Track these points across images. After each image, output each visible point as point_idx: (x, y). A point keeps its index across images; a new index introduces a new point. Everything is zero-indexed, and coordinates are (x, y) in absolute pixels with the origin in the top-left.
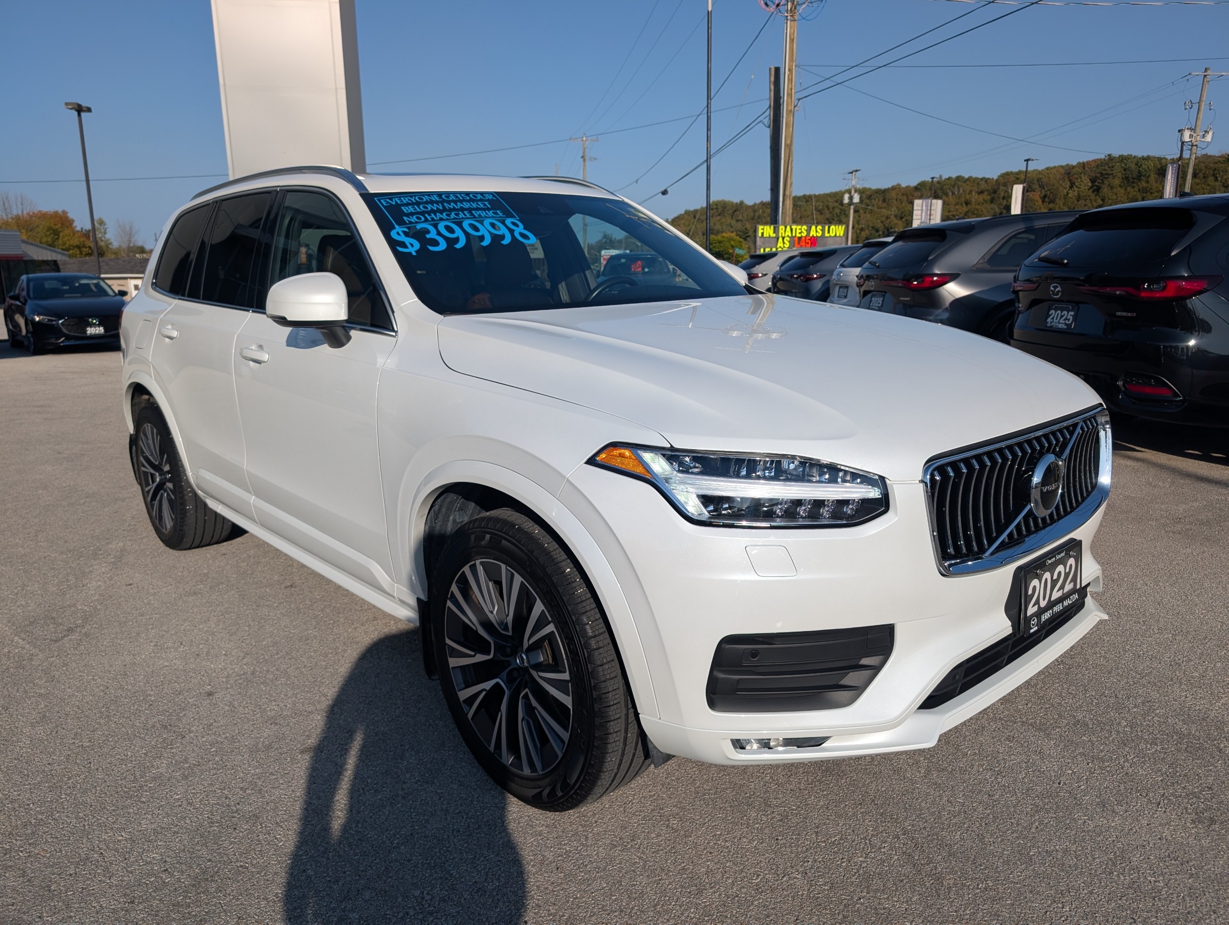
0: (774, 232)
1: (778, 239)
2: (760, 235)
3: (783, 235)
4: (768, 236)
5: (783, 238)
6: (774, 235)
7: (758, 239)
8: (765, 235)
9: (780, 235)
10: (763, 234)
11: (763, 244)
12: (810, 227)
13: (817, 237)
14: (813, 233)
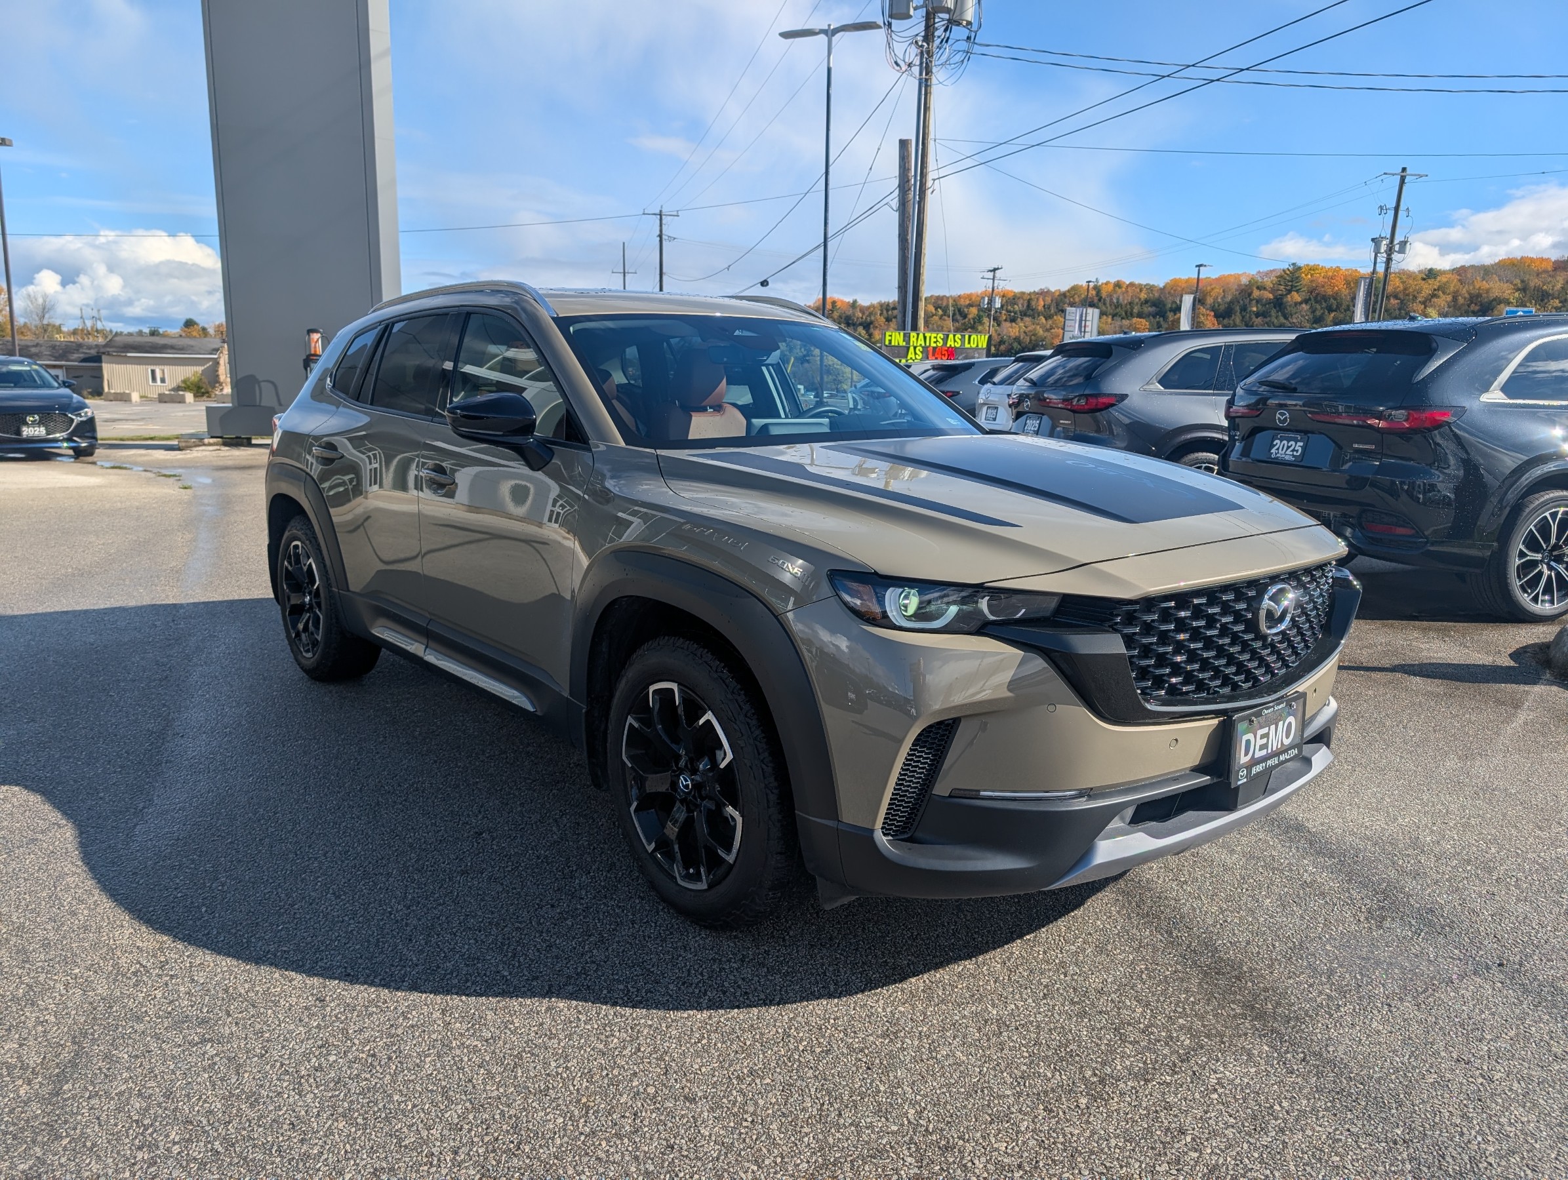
0: (904, 340)
1: (908, 348)
2: (887, 343)
3: (915, 344)
4: (896, 344)
5: (915, 348)
6: (904, 343)
8: (893, 343)
9: (911, 343)
10: (890, 341)
12: (948, 336)
13: (955, 347)
14: (950, 343)
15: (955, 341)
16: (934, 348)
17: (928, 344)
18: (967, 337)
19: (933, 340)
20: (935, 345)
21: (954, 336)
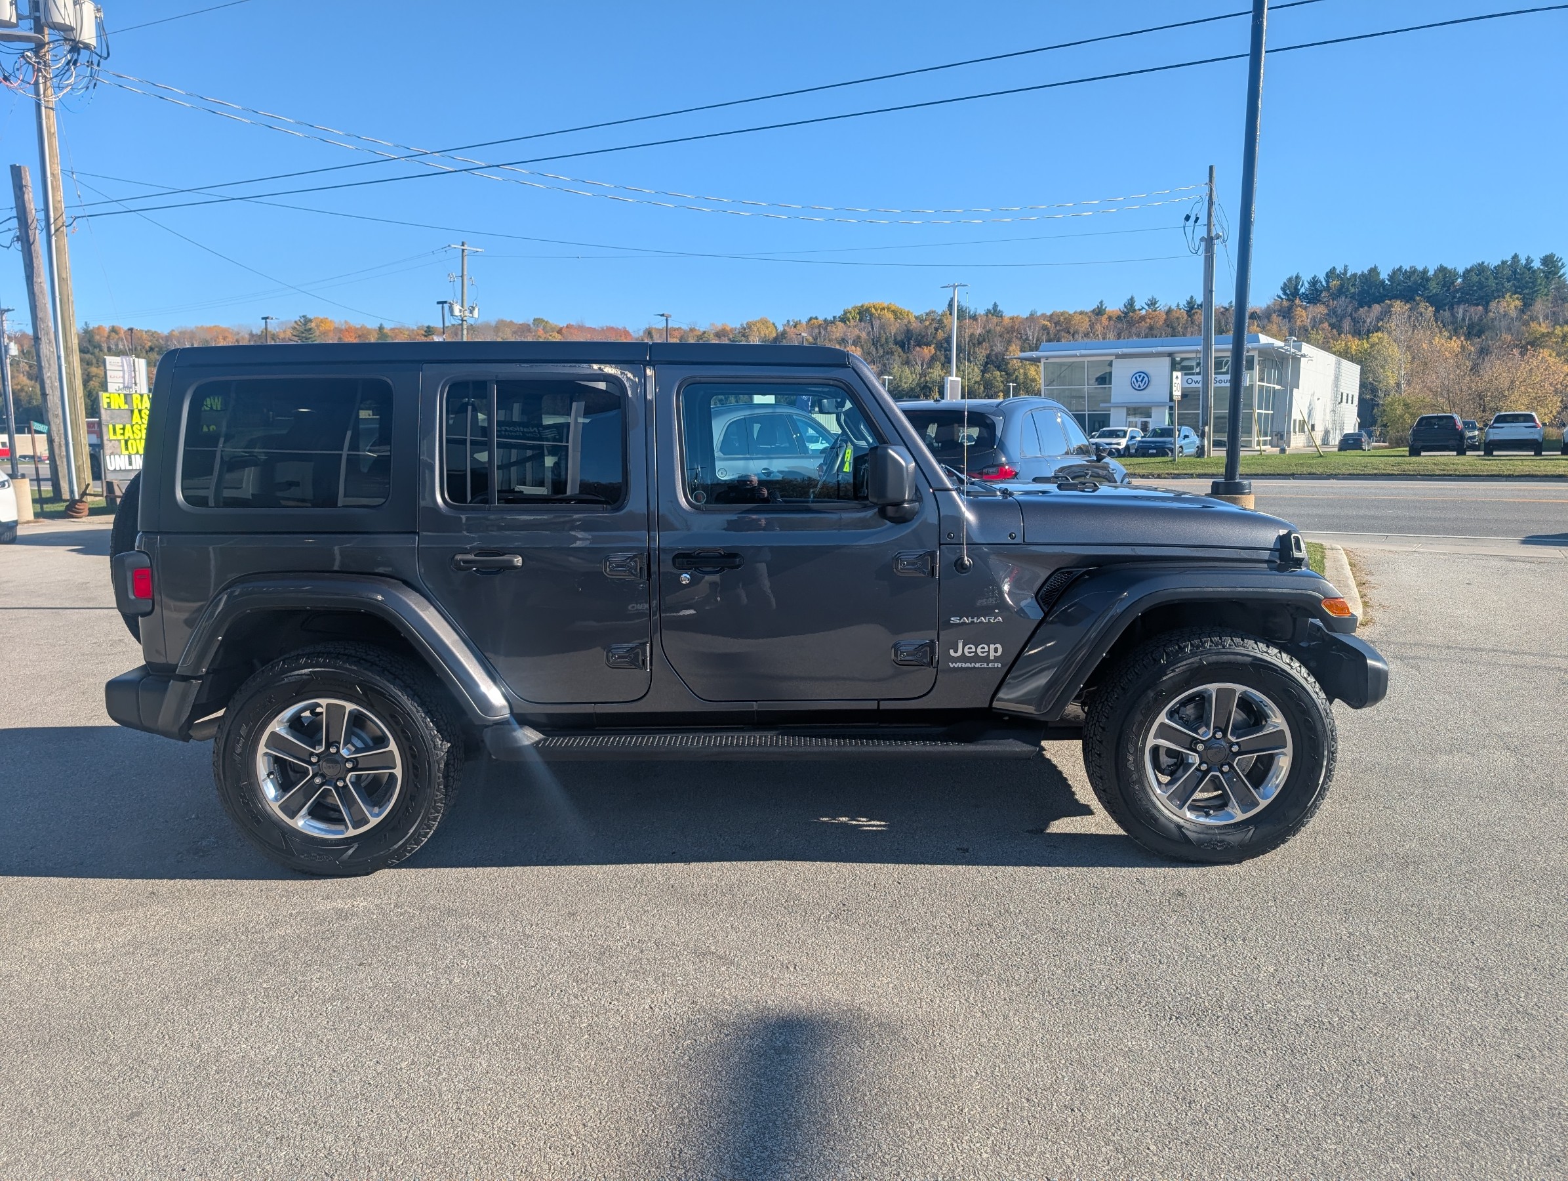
0: (126, 403)
1: (132, 411)
2: (105, 406)
3: (140, 408)
4: (117, 408)
5: (140, 411)
6: (126, 407)
7: (103, 411)
8: (112, 407)
9: (135, 407)
10: (109, 404)
11: (112, 418)
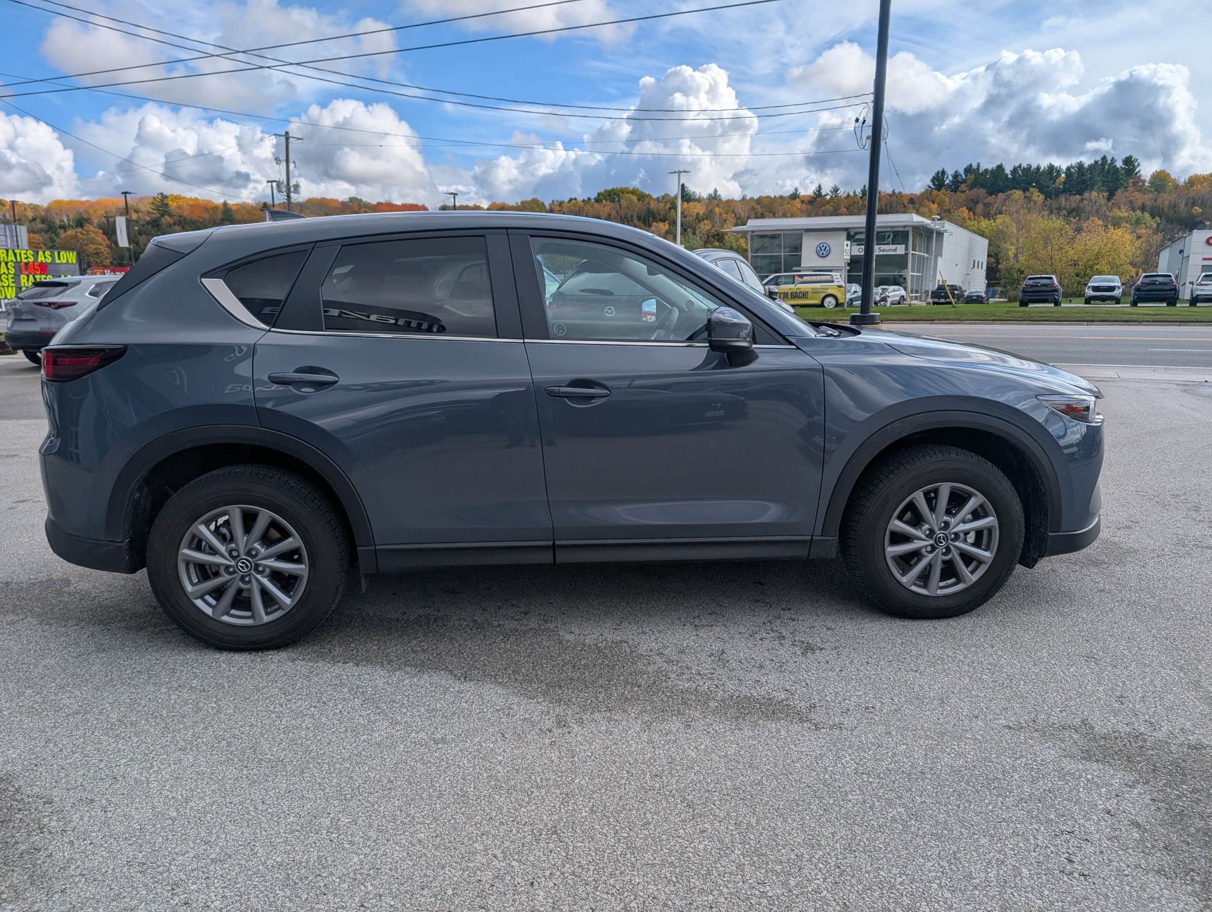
3: (6, 260)
5: (6, 263)
12: (37, 253)
13: (47, 263)
14: (41, 259)
15: (45, 257)
16: (27, 264)
17: (19, 260)
18: (56, 253)
19: (23, 256)
20: (26, 261)
21: (44, 252)
